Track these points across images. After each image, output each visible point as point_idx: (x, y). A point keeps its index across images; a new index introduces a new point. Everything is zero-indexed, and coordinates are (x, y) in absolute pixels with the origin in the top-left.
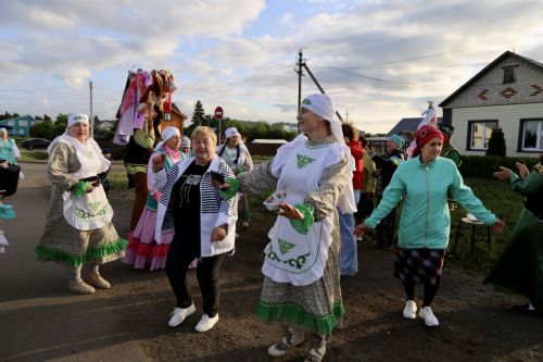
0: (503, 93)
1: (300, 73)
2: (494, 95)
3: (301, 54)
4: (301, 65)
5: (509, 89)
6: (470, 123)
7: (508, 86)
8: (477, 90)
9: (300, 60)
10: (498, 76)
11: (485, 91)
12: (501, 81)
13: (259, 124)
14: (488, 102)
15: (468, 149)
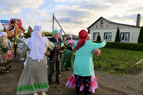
0: (101, 26)
1: (53, 19)
2: (99, 27)
3: (54, 15)
4: (54, 18)
5: (102, 26)
6: (94, 33)
7: (102, 25)
8: (95, 25)
9: (53, 16)
10: (99, 22)
11: (97, 26)
12: (100, 23)
13: (46, 32)
14: (98, 28)
15: (94, 39)
